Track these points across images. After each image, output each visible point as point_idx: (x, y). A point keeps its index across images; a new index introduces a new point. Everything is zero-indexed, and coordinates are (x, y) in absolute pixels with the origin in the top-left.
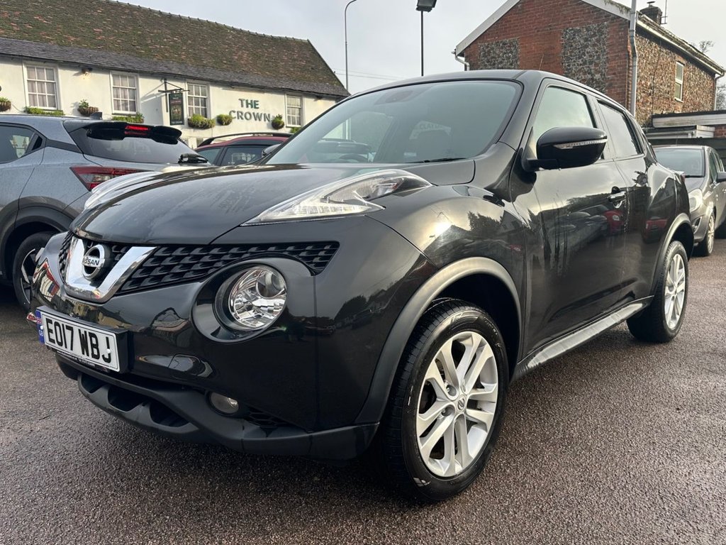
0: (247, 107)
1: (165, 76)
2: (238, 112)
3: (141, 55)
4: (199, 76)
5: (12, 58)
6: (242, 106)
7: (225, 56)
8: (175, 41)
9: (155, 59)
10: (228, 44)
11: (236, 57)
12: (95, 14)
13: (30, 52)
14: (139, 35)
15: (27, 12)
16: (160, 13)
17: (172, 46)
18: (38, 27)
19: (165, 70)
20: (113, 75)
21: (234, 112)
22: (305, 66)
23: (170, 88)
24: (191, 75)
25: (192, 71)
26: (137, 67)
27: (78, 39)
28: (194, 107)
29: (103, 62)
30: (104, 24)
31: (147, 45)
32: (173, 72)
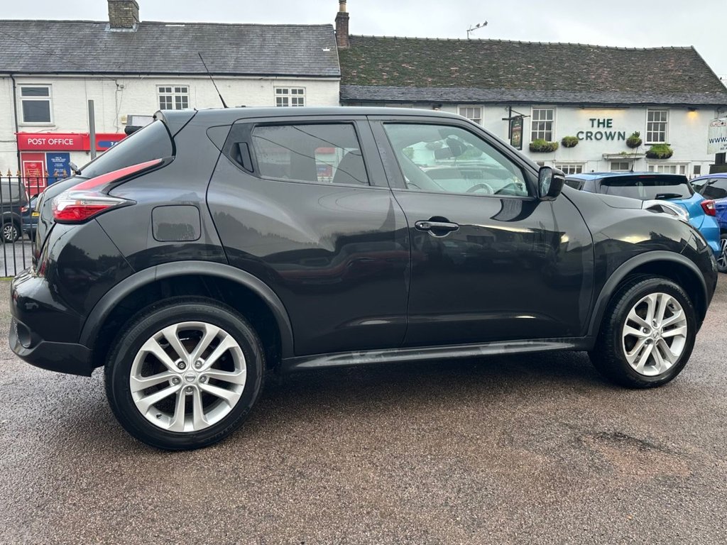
0: (598, 126)
1: (509, 105)
2: (587, 133)
3: (489, 87)
4: (545, 100)
5: (377, 103)
6: (593, 126)
7: (580, 77)
8: (528, 69)
9: (503, 89)
10: (588, 64)
11: (593, 77)
12: (457, 53)
13: (391, 96)
14: (494, 68)
15: (397, 62)
16: (520, 43)
17: (524, 75)
18: (404, 73)
19: (511, 98)
20: (460, 108)
21: (582, 133)
22: (680, 76)
23: (513, 115)
24: (537, 100)
25: (539, 96)
26: (482, 98)
27: (435, 80)
28: (538, 131)
29: (452, 98)
30: (462, 62)
31: (498, 76)
32: (518, 100)
